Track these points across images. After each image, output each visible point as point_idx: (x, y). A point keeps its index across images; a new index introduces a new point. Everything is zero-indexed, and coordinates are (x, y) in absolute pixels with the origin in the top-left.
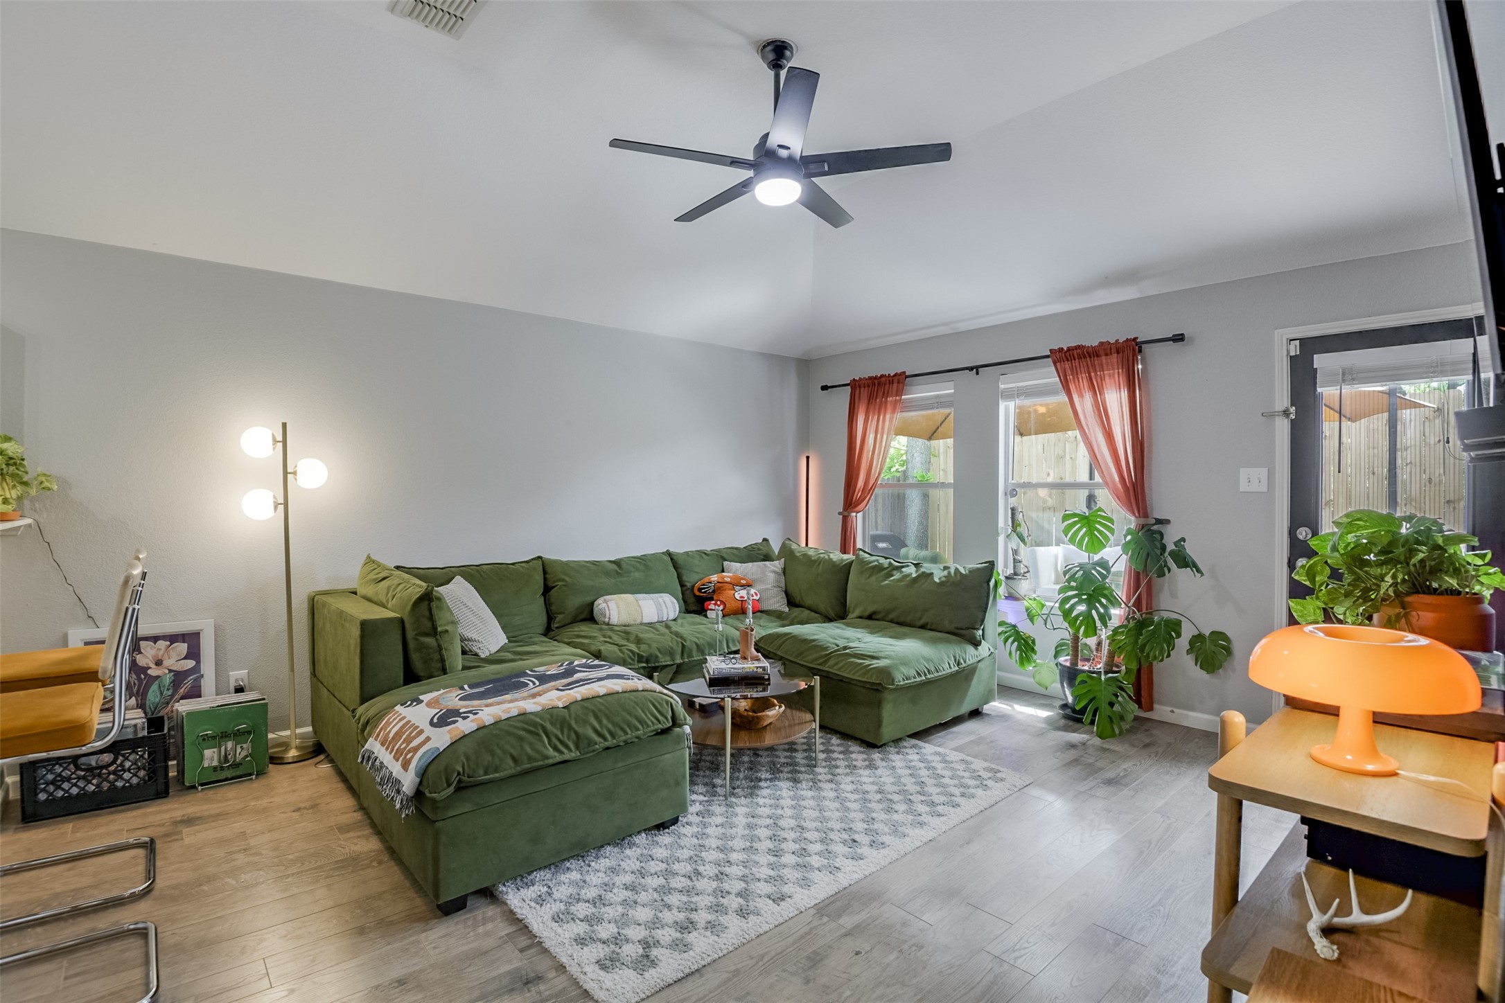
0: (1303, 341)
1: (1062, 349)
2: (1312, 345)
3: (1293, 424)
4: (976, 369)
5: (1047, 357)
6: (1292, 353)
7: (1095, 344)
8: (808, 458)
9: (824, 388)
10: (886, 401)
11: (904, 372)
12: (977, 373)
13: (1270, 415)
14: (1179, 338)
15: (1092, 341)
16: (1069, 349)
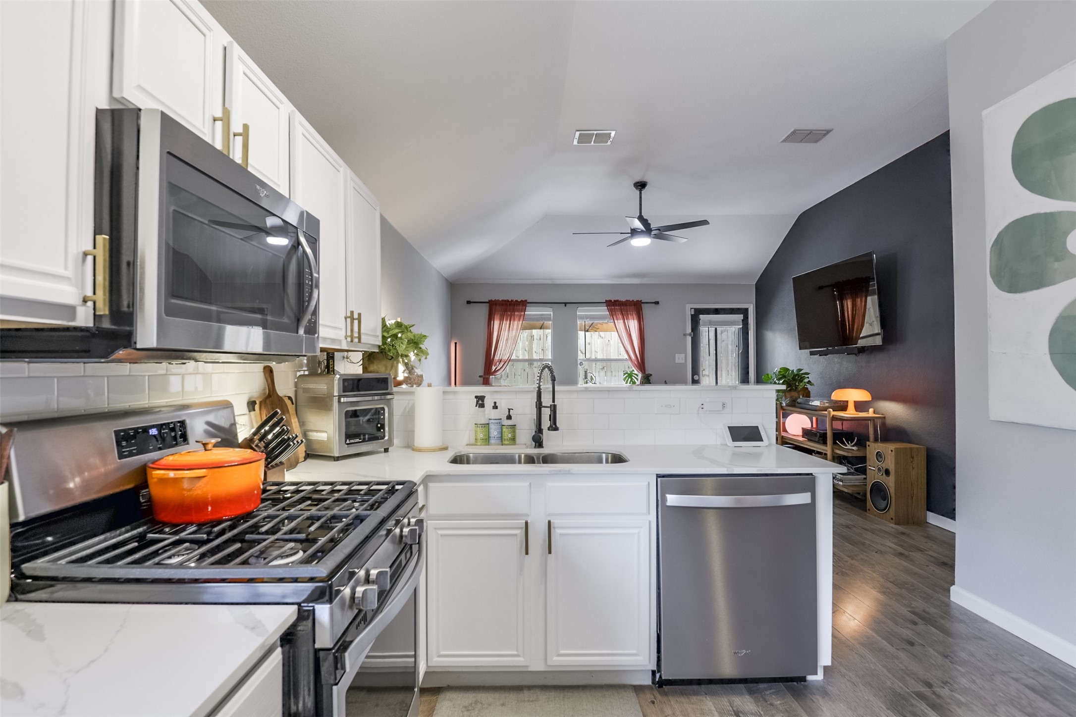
0: (695, 309)
1: (611, 301)
2: (698, 312)
3: (692, 338)
4: (565, 304)
5: (604, 303)
6: (692, 313)
7: (624, 300)
8: (456, 343)
9: (469, 302)
10: (514, 315)
11: (526, 300)
12: (565, 306)
13: (685, 335)
14: (657, 303)
15: (623, 298)
16: (615, 301)
